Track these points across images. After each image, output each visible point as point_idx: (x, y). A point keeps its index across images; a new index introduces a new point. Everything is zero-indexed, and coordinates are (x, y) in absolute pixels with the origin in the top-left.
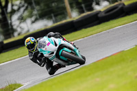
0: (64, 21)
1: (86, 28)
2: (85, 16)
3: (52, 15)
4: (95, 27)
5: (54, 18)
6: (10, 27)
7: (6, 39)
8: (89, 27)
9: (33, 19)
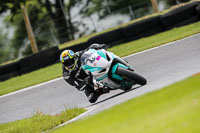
0: (147, 17)
1: (179, 26)
2: (177, 9)
3: (130, 7)
4: (192, 25)
5: (131, 12)
6: (68, 25)
7: (62, 43)
8: (184, 25)
9: (101, 13)
